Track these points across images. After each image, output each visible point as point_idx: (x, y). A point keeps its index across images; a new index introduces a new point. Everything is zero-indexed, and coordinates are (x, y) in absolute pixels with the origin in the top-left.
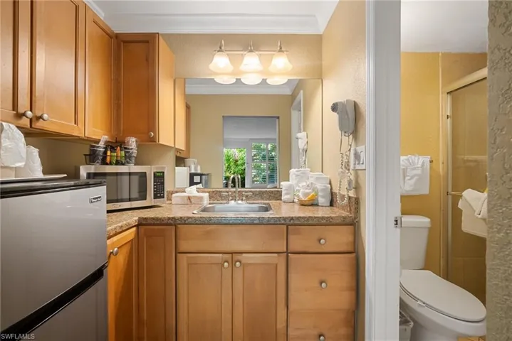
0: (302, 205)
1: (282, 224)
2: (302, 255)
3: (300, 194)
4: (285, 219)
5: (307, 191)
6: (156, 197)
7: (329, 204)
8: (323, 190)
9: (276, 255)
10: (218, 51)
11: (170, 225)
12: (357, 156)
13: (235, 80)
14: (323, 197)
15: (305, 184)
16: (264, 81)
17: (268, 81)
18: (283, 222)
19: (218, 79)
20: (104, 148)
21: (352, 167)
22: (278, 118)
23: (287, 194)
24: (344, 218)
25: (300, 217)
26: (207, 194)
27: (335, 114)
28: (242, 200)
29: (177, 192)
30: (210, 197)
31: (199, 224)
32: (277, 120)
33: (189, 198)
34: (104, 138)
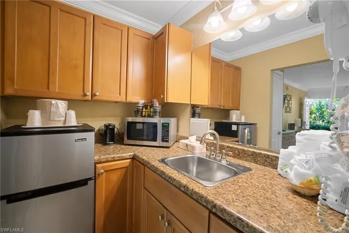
1: (207, 208)
6: (163, 140)
20: (142, 107)
33: (187, 145)
34: (142, 102)
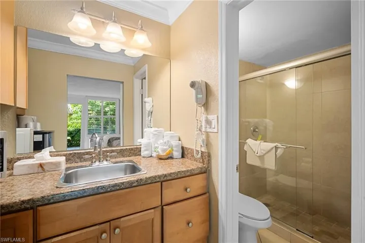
0: (161, 159)
1: (157, 182)
2: (174, 205)
3: (159, 151)
4: (159, 177)
5: (165, 147)
7: (181, 157)
8: (177, 146)
9: (153, 210)
10: (79, 12)
11: (26, 209)
12: (208, 122)
13: (93, 44)
14: (177, 151)
15: (162, 141)
16: (123, 51)
17: (126, 53)
18: (158, 180)
19: (73, 39)
21: (203, 129)
22: (123, 83)
23: (146, 150)
24: (201, 168)
25: (171, 173)
26: (64, 158)
27: (192, 89)
28: (107, 160)
29: (19, 159)
30: (67, 160)
31: (69, 200)
32: (121, 85)
33: (41, 165)
